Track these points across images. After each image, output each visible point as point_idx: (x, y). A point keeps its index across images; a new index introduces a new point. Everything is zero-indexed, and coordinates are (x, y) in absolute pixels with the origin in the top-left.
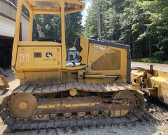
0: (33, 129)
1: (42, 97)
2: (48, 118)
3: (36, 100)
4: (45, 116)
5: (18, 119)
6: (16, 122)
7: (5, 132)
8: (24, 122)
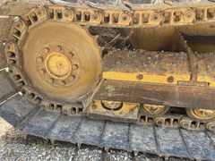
0: (84, 146)
1: (118, 44)
2: (135, 116)
3: (97, 50)
4: (126, 108)
5: (46, 103)
6: (38, 110)
7: (6, 137)
8: (64, 115)
